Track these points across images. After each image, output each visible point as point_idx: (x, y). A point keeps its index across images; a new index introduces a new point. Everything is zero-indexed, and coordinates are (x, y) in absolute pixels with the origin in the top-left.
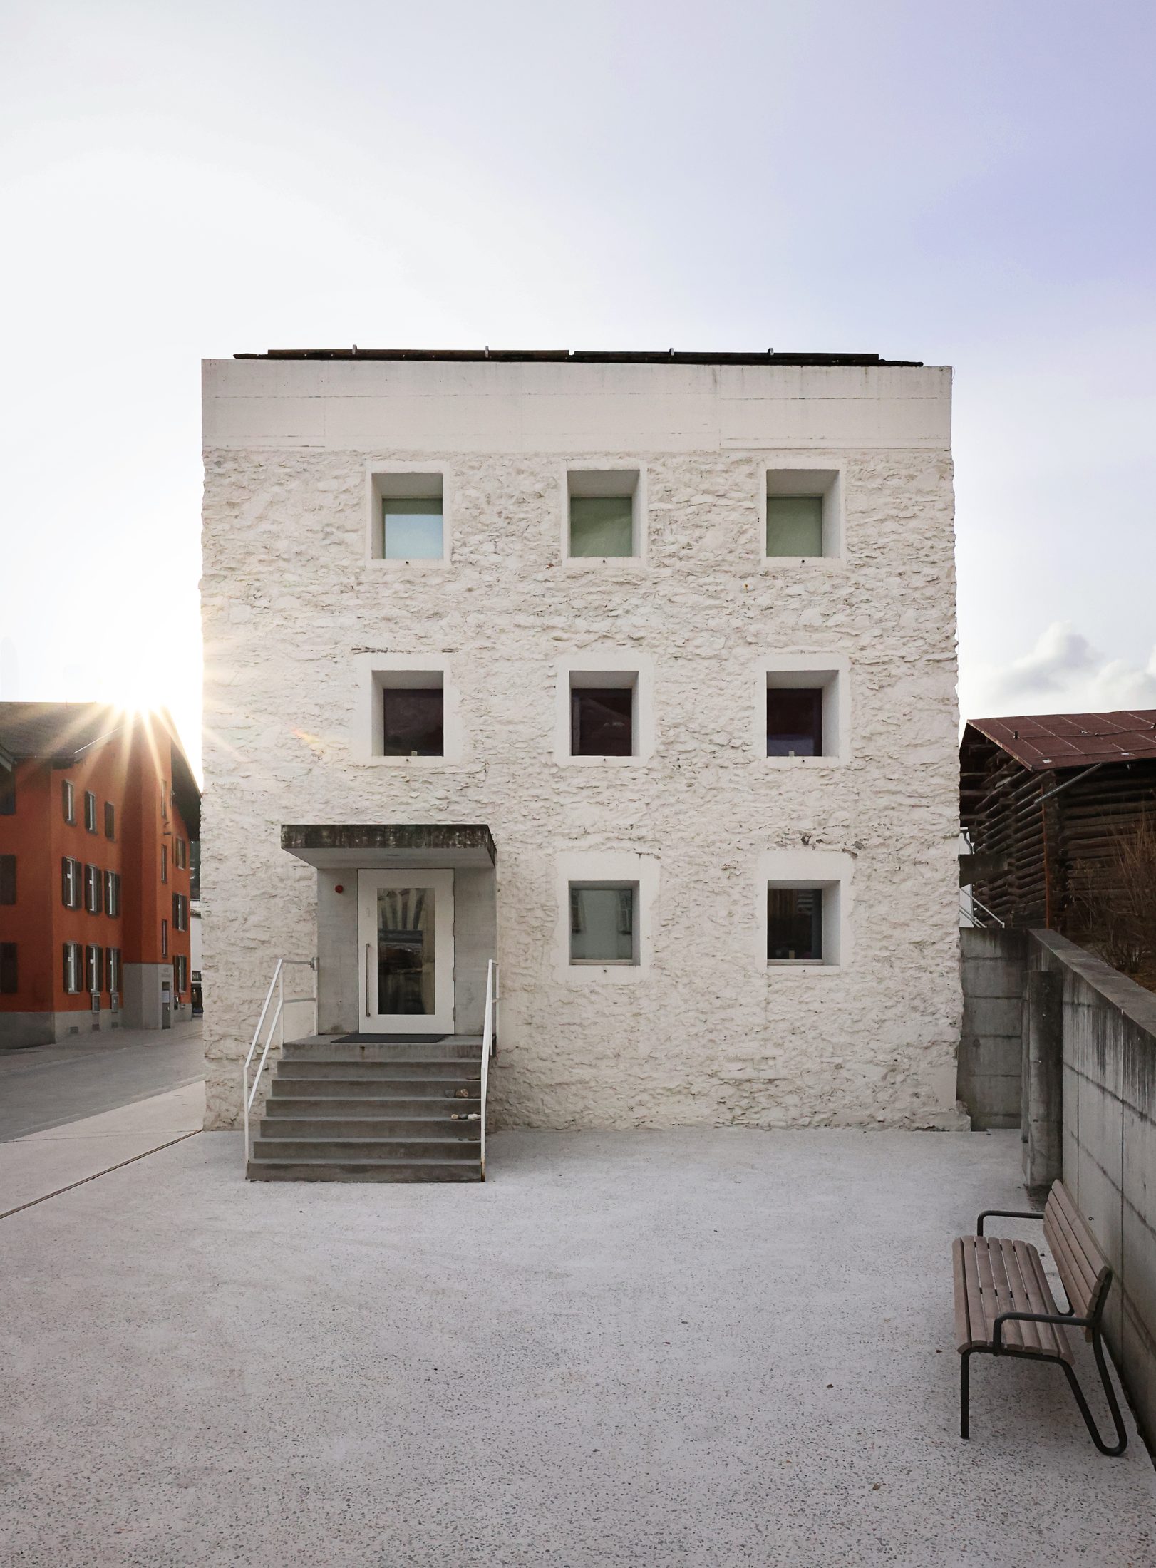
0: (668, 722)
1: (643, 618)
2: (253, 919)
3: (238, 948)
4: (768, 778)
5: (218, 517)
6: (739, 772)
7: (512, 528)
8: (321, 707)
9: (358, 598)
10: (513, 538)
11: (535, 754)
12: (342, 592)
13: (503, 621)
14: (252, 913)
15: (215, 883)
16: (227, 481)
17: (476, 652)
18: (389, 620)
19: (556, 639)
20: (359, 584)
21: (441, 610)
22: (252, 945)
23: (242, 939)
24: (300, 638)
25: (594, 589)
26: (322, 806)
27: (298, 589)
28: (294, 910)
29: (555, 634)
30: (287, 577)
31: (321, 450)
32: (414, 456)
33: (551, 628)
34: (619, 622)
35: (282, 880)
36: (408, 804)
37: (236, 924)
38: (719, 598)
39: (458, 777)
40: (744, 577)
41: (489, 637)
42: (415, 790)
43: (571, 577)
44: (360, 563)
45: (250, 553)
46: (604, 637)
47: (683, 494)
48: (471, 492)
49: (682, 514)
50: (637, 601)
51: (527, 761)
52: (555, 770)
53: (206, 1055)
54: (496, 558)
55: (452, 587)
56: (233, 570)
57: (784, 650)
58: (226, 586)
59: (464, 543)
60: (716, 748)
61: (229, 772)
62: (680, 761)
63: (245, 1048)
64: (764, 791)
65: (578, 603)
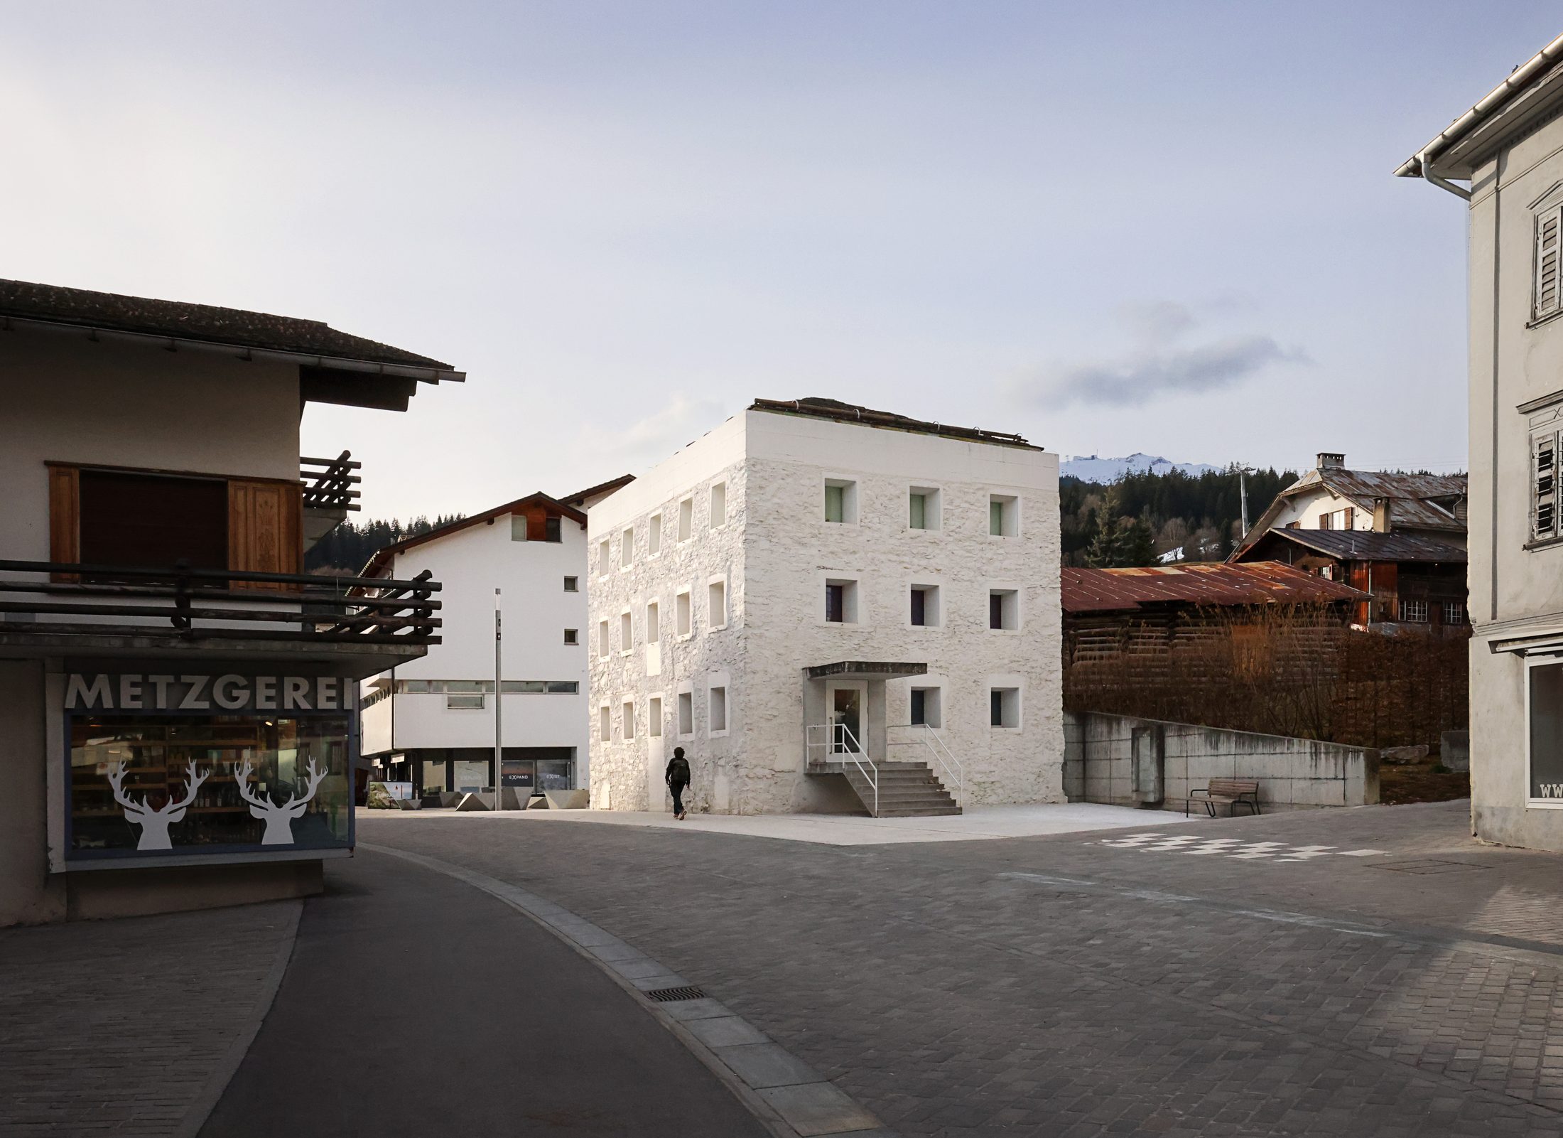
0: (951, 611)
1: (939, 560)
2: (770, 705)
3: (764, 719)
4: (991, 639)
5: (755, 494)
6: (978, 636)
7: (887, 512)
8: (802, 595)
9: (818, 540)
10: (888, 517)
11: (895, 624)
12: (812, 537)
13: (883, 557)
14: (770, 701)
15: (752, 685)
16: (758, 475)
17: (871, 572)
18: (832, 553)
19: (905, 568)
20: (820, 534)
21: (856, 550)
22: (769, 717)
23: (765, 714)
24: (792, 559)
25: (921, 545)
26: (802, 648)
27: (792, 534)
28: (789, 701)
29: (905, 565)
30: (786, 527)
31: (802, 464)
32: (843, 471)
33: (903, 562)
34: (932, 561)
35: (784, 684)
36: (841, 648)
37: (762, 707)
38: (971, 553)
39: (864, 634)
40: (981, 544)
41: (876, 565)
42: (844, 640)
43: (912, 538)
44: (820, 523)
45: (769, 514)
46: (925, 568)
47: (957, 502)
48: (869, 492)
49: (957, 511)
50: (939, 552)
51: (892, 627)
52: (904, 632)
53: (747, 776)
54: (879, 526)
55: (860, 539)
56: (762, 521)
57: (996, 579)
58: (758, 530)
59: (866, 518)
60: (969, 624)
61: (759, 627)
62: (956, 630)
63: (767, 772)
64: (989, 645)
65: (914, 551)
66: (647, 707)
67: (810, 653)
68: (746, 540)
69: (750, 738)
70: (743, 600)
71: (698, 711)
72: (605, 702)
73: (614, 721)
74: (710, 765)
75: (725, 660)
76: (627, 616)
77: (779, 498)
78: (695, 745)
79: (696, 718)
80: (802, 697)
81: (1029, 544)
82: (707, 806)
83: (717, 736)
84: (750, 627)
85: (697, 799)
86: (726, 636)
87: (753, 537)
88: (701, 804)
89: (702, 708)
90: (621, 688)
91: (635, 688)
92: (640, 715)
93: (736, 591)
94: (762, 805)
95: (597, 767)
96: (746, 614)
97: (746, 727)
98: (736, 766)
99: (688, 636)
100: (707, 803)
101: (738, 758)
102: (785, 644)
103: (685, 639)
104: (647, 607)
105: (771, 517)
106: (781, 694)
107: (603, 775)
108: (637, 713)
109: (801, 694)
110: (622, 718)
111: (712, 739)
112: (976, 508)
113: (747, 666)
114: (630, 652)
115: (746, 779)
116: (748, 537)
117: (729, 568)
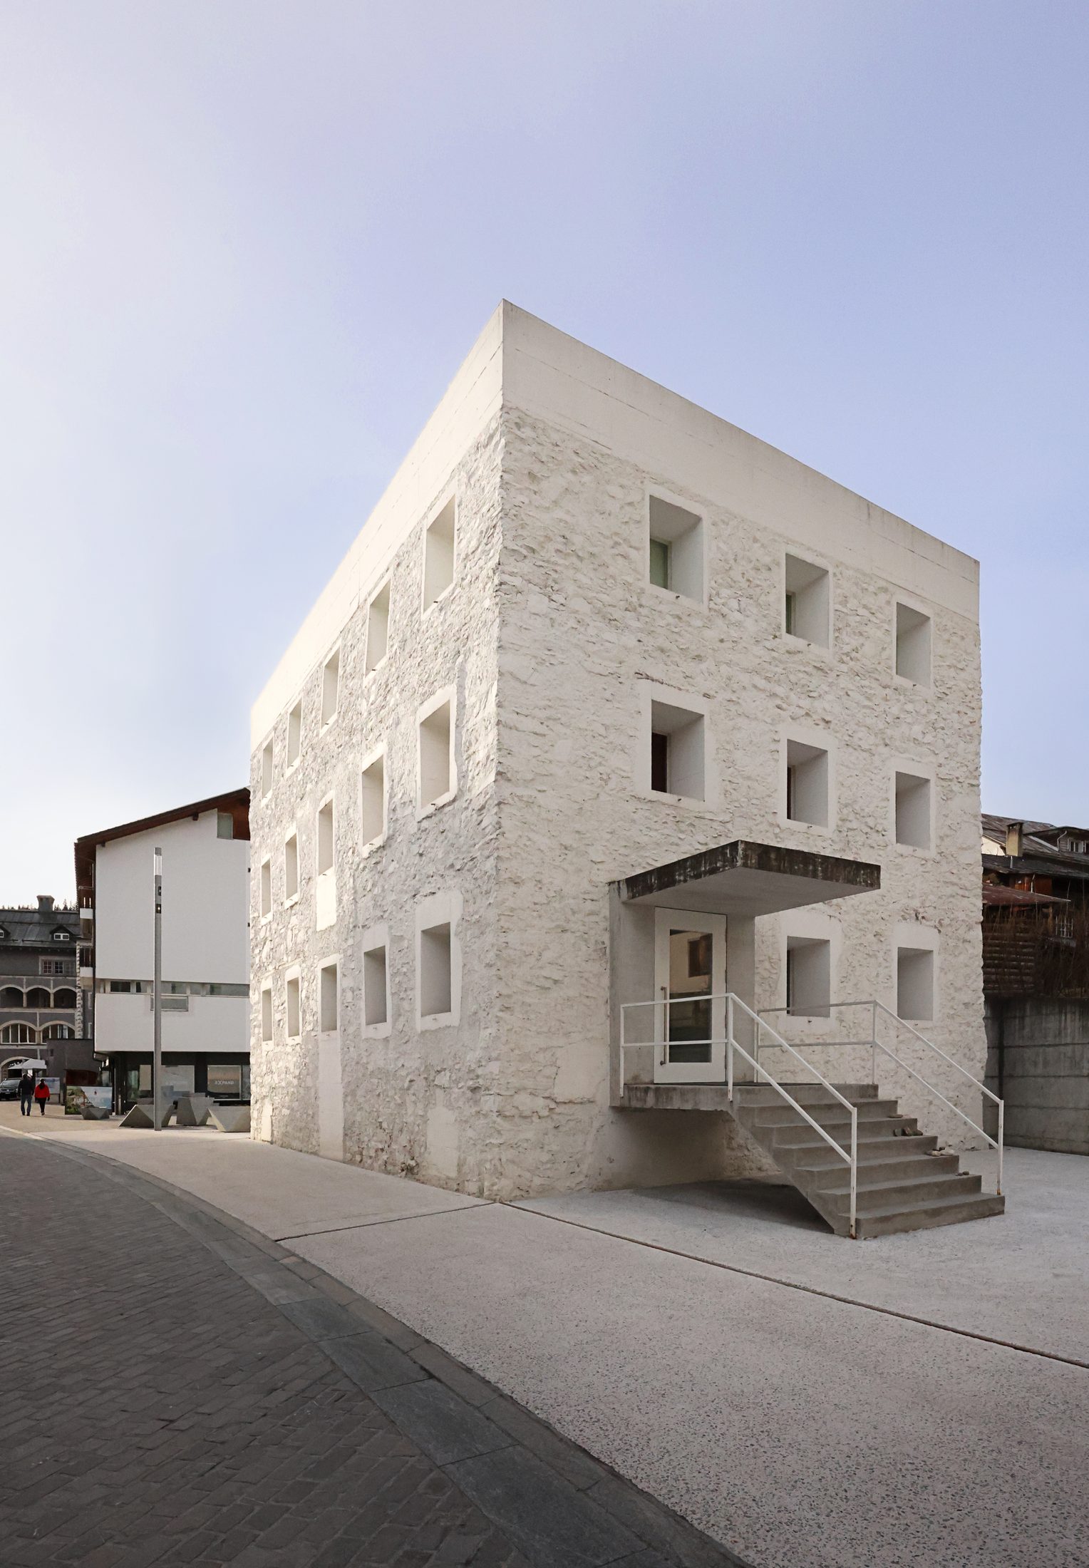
0: (843, 801)
1: (828, 705)
2: (548, 955)
3: (534, 988)
4: (897, 861)
5: (518, 486)
6: (880, 852)
7: (751, 591)
8: (606, 727)
9: (639, 620)
10: (751, 601)
11: (762, 813)
12: (626, 610)
13: (745, 679)
14: (547, 948)
15: (512, 910)
16: (527, 448)
17: (725, 703)
18: (662, 651)
19: (778, 708)
20: (641, 606)
21: (702, 654)
22: (548, 984)
23: (537, 977)
24: (591, 648)
25: (801, 668)
26: (609, 836)
27: (591, 594)
28: (584, 948)
29: (779, 702)
30: (579, 576)
31: (609, 452)
32: (681, 492)
33: (775, 695)
34: (816, 703)
35: (574, 913)
36: (677, 845)
37: (532, 960)
38: (871, 701)
39: (715, 825)
40: (885, 687)
41: (734, 692)
42: (682, 832)
43: (789, 652)
44: (641, 584)
45: (548, 538)
46: (807, 714)
47: (853, 603)
48: (722, 545)
49: (853, 620)
50: (827, 689)
51: (759, 819)
52: (777, 830)
53: (499, 1113)
54: (737, 616)
55: (708, 633)
56: (533, 551)
57: (904, 756)
58: (526, 567)
59: (718, 594)
60: (869, 830)
61: (527, 783)
62: (850, 838)
63: (541, 1103)
64: (894, 872)
65: (793, 678)
66: (316, 985)
67: (622, 851)
68: (501, 584)
69: (507, 1027)
70: (494, 721)
71: (397, 980)
72: (267, 984)
73: (277, 1011)
74: (420, 1084)
75: (452, 866)
76: (292, 842)
77: (568, 512)
78: (392, 1045)
79: (393, 994)
80: (607, 943)
81: (943, 704)
82: (413, 1163)
83: (433, 1026)
84: (509, 780)
85: (394, 1146)
86: (454, 815)
87: (517, 581)
88: (401, 1158)
89: (405, 974)
90: (285, 959)
91: (301, 955)
92: (307, 998)
93: (476, 711)
94: (528, 1175)
95: (259, 1079)
96: (499, 750)
97: (498, 1003)
98: (474, 1090)
99: (378, 842)
100: (413, 1159)
101: (479, 1071)
102: (578, 827)
103: (374, 848)
104: (317, 814)
105: (551, 547)
106: (568, 935)
107: (265, 1091)
108: (303, 996)
110: (286, 1005)
111: (423, 1033)
112: (878, 621)
113: (502, 866)
114: (296, 898)
115: (499, 1120)
116: (506, 578)
117: (462, 670)
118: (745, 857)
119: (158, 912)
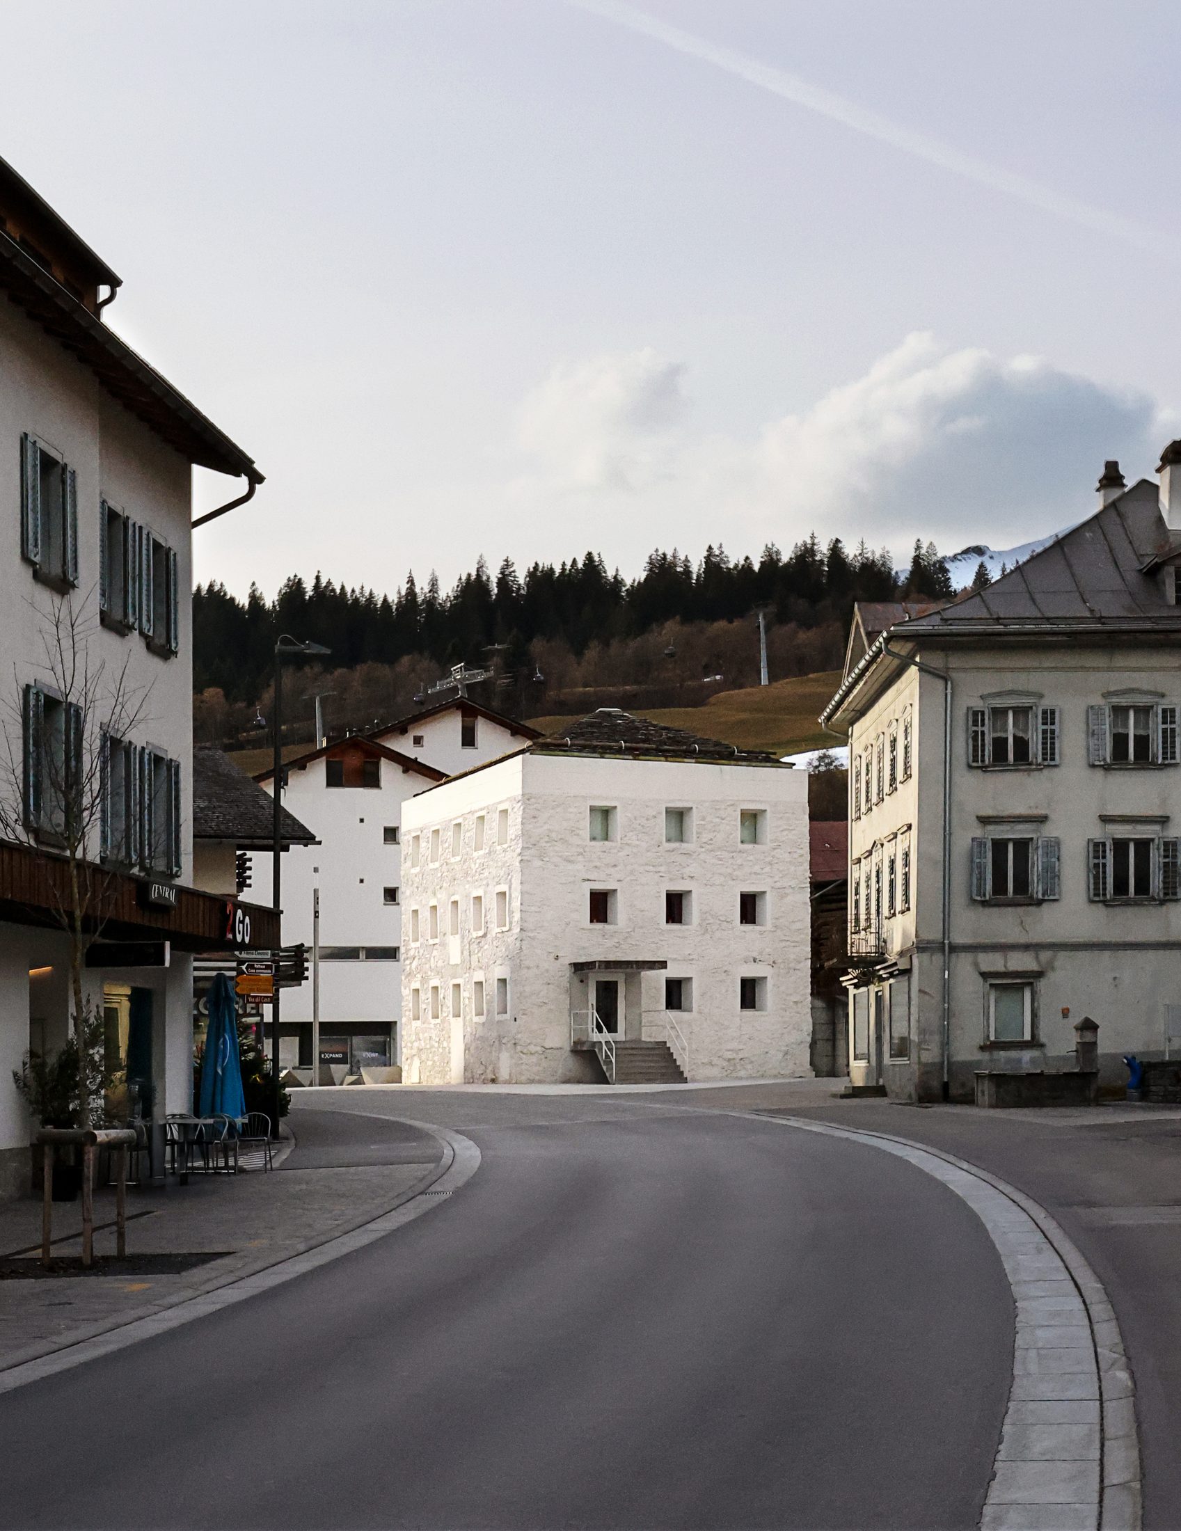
0: (703, 911)
1: (693, 869)
2: (542, 994)
4: (742, 935)
5: (528, 822)
6: (729, 932)
7: (644, 830)
8: (568, 903)
9: (584, 857)
10: (646, 834)
11: (652, 925)
12: (578, 855)
13: (641, 869)
14: (541, 991)
15: (527, 978)
16: (531, 808)
17: (630, 881)
18: (596, 867)
19: (660, 877)
20: (585, 852)
21: (617, 864)
22: (541, 1005)
23: (537, 1002)
24: (561, 874)
25: (677, 856)
26: (570, 945)
27: (561, 854)
28: (559, 990)
29: (661, 874)
30: (555, 848)
32: (606, 799)
33: (659, 872)
34: (685, 870)
35: (553, 978)
36: (604, 946)
37: (535, 996)
38: (722, 861)
39: (625, 934)
40: (732, 852)
41: (634, 876)
42: (608, 939)
43: (668, 851)
44: (586, 843)
45: (542, 838)
46: (680, 876)
47: (709, 818)
48: (628, 815)
49: (709, 826)
50: (692, 862)
51: (649, 927)
52: (662, 931)
53: (522, 1052)
54: (637, 843)
55: (621, 854)
56: (535, 845)
57: (746, 883)
58: (533, 851)
59: (626, 836)
60: (721, 922)
61: (532, 931)
62: (710, 928)
63: (539, 1049)
64: (740, 939)
65: (669, 862)
66: (450, 992)
67: (576, 951)
68: (522, 860)
69: (524, 1021)
70: (520, 908)
71: (488, 997)
72: (416, 985)
73: (423, 1003)
74: (497, 1043)
75: (507, 956)
76: (434, 908)
77: (550, 825)
78: (486, 1026)
79: (486, 1003)
80: (570, 988)
81: (779, 850)
83: (501, 1019)
84: (524, 930)
85: (487, 1072)
86: (509, 937)
87: (528, 858)
88: (490, 1076)
89: (491, 995)
90: (429, 973)
91: (440, 974)
92: (444, 998)
93: (514, 900)
94: (534, 1076)
95: (409, 1045)
96: (522, 920)
97: (521, 1013)
98: (515, 1044)
99: (481, 933)
100: (494, 1076)
101: (516, 1037)
102: (556, 944)
103: (479, 935)
104: (450, 903)
105: (542, 841)
106: (551, 985)
107: (414, 1052)
108: (442, 996)
109: (568, 985)
110: (430, 1000)
111: (498, 1022)
112: (726, 822)
113: (522, 962)
114: (437, 941)
115: (522, 1054)
116: (524, 858)
117: (510, 881)
118: (599, 966)
119: (316, 917)
